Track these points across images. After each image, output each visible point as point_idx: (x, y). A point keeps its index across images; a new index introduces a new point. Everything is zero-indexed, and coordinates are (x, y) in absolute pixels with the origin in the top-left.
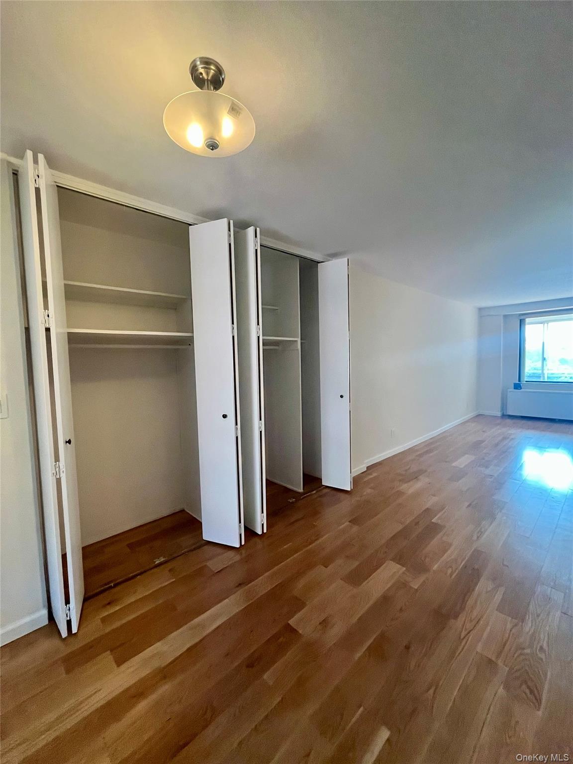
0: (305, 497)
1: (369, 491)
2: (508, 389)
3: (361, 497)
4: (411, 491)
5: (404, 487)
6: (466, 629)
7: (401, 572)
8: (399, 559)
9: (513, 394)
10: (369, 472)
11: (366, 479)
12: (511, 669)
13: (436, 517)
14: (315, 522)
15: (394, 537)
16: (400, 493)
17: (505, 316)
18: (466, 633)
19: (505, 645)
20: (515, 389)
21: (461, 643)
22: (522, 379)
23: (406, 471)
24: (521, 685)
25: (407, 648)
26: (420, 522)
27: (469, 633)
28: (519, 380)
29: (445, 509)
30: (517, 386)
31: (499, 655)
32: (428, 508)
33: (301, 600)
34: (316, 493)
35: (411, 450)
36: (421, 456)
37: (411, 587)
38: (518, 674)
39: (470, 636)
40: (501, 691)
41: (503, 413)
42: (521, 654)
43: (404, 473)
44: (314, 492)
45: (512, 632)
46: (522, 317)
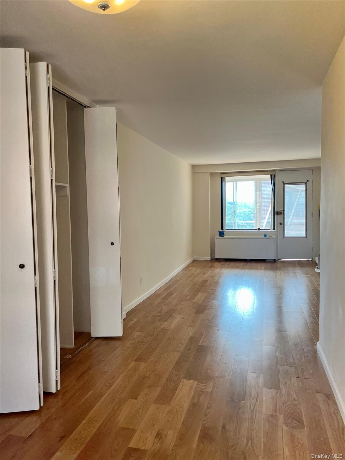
0: (79, 352)
1: (138, 333)
2: (215, 236)
3: (133, 340)
4: (172, 327)
5: (165, 325)
6: (252, 404)
7: (195, 384)
8: (189, 376)
9: (218, 240)
10: (129, 318)
11: (130, 325)
12: (285, 415)
13: (201, 342)
14: (104, 369)
15: (178, 363)
16: (165, 330)
17: (211, 174)
18: (254, 406)
19: (276, 404)
20: (219, 236)
21: (253, 412)
22: (224, 228)
23: (160, 312)
24: (292, 420)
25: (224, 427)
26: (191, 348)
27: (255, 405)
28: (222, 229)
29: (204, 334)
30: (221, 234)
31: (276, 411)
32: (191, 337)
33: (129, 428)
34: (89, 344)
35: (155, 296)
36: (166, 298)
37: (207, 392)
38: (289, 416)
39: (256, 406)
40: (285, 428)
41: (212, 257)
42: (286, 406)
43: (159, 314)
44: (87, 345)
45: (277, 397)
46: (223, 176)
